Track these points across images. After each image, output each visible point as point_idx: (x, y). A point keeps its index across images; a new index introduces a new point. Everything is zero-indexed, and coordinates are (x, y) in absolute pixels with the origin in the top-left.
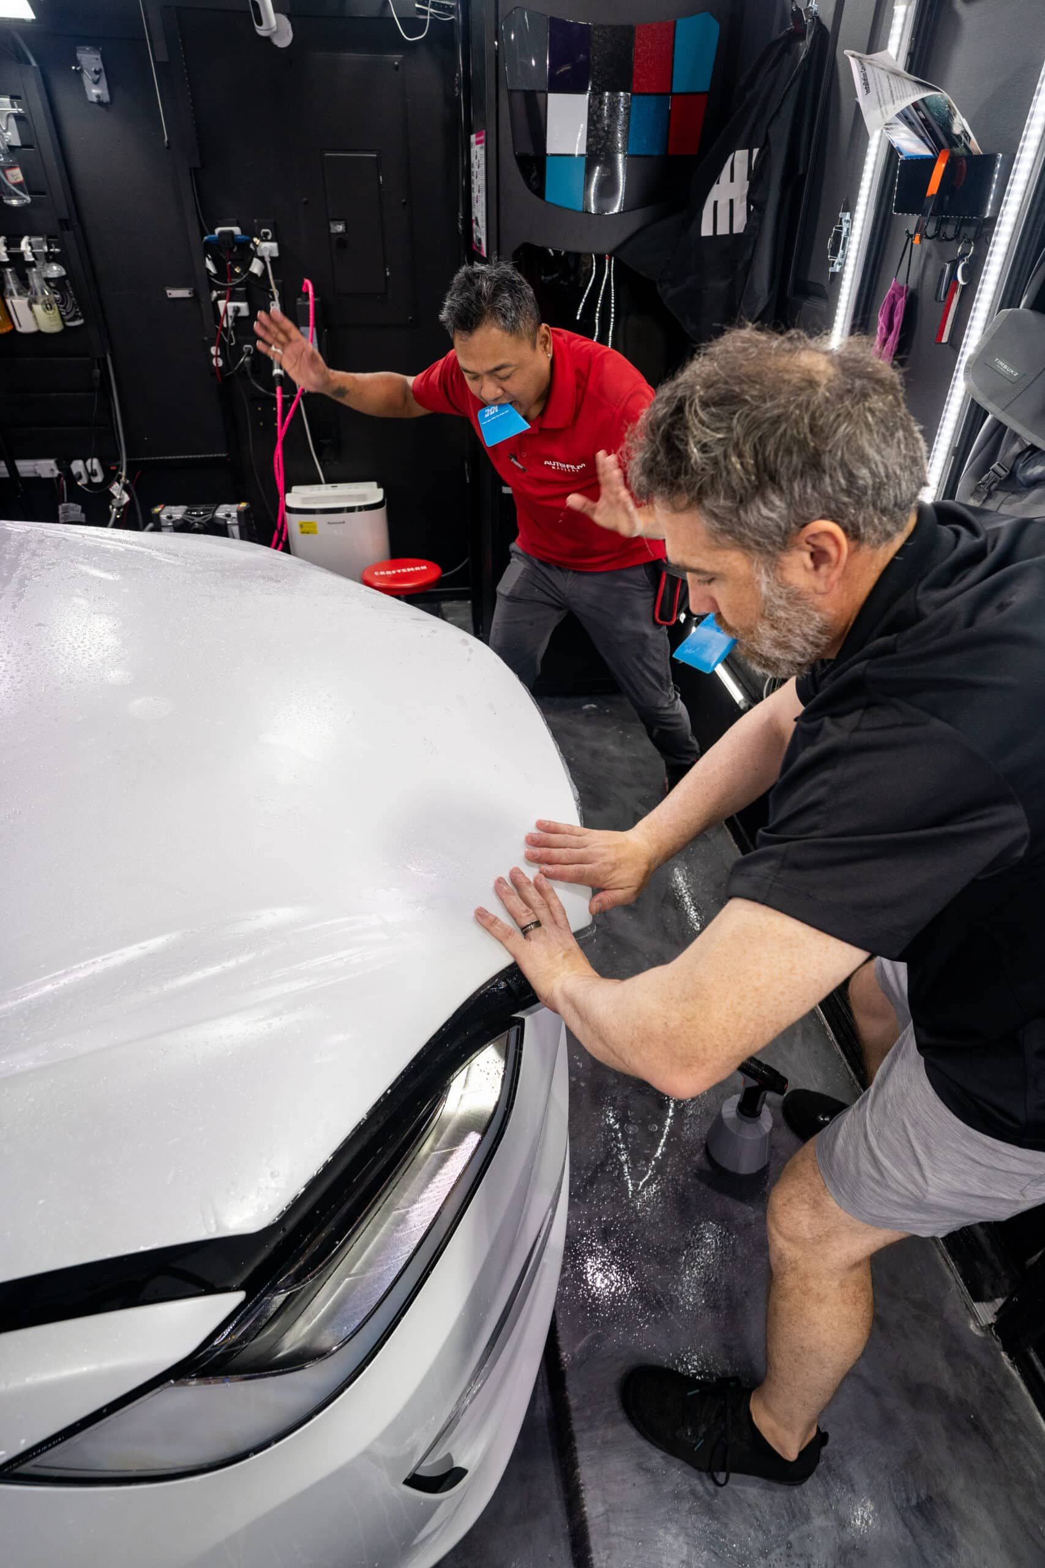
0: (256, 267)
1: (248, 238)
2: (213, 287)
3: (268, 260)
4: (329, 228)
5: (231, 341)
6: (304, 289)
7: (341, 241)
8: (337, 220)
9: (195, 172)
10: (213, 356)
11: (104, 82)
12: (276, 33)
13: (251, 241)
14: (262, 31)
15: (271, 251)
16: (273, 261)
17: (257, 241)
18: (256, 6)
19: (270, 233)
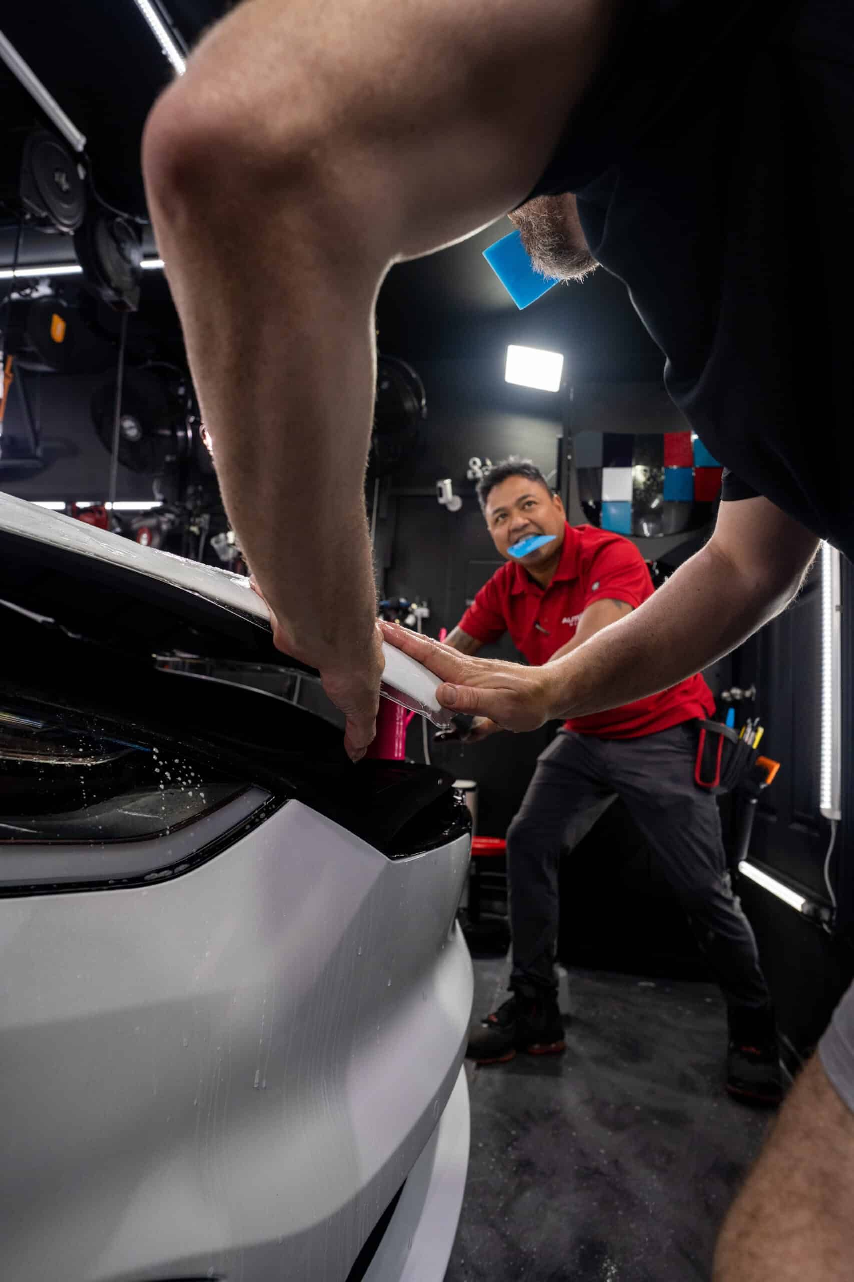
0: (410, 621)
1: (409, 603)
3: (419, 618)
9: (387, 571)
12: (451, 503)
13: (410, 605)
14: (442, 501)
15: (422, 614)
16: (424, 620)
17: (414, 606)
18: (440, 489)
19: (425, 604)
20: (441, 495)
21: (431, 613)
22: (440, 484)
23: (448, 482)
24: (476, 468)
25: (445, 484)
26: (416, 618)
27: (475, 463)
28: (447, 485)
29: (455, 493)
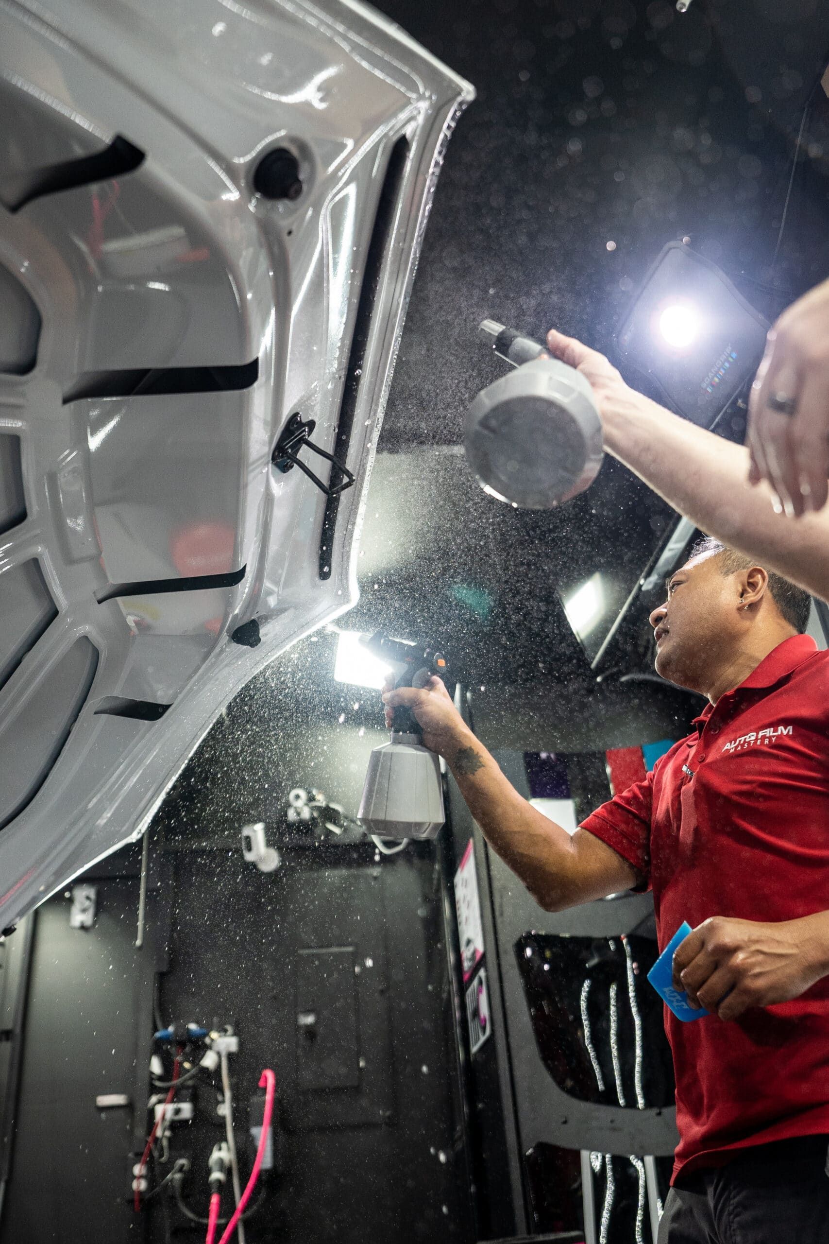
0: (209, 1061)
1: (204, 1031)
2: (154, 1090)
3: (224, 1054)
4: (296, 1020)
5: (161, 1155)
6: (261, 1084)
7: (310, 1032)
8: (307, 1012)
9: (162, 977)
10: (134, 1177)
11: (91, 912)
12: (262, 859)
13: (207, 1034)
14: (249, 857)
15: (228, 1046)
16: (230, 1056)
17: (214, 1035)
18: (248, 838)
19: (230, 1029)
20: (249, 849)
21: (241, 1044)
22: (246, 831)
23: (259, 827)
24: (299, 803)
25: (255, 831)
26: (219, 1054)
27: (297, 797)
28: (257, 832)
29: (269, 844)
